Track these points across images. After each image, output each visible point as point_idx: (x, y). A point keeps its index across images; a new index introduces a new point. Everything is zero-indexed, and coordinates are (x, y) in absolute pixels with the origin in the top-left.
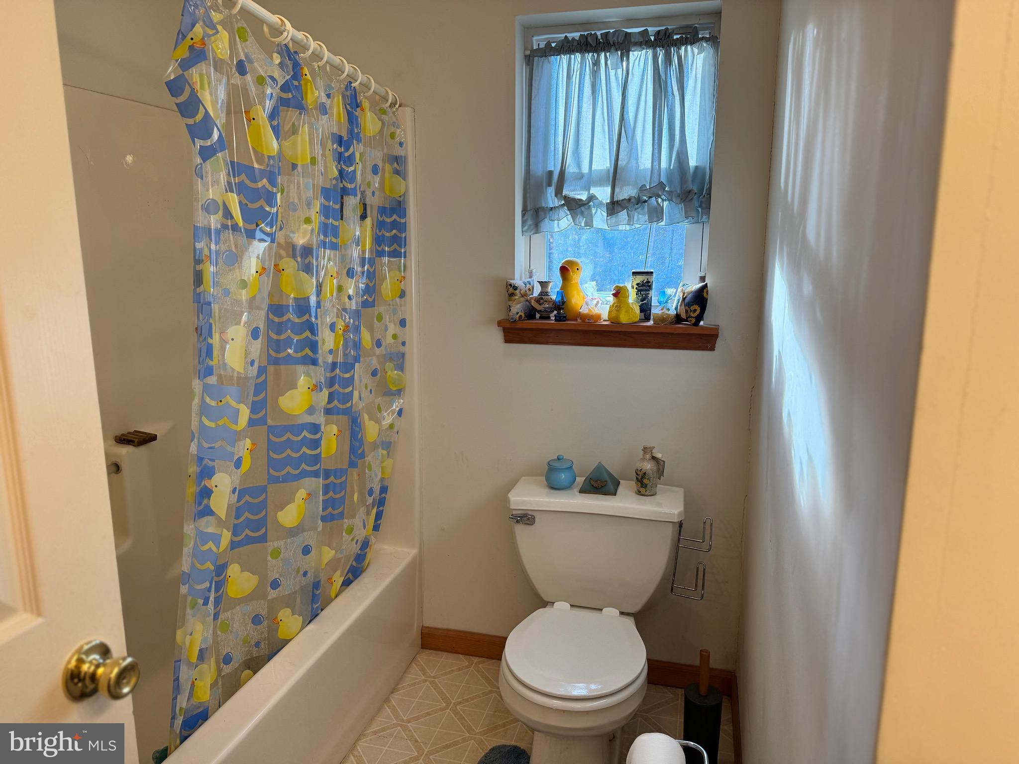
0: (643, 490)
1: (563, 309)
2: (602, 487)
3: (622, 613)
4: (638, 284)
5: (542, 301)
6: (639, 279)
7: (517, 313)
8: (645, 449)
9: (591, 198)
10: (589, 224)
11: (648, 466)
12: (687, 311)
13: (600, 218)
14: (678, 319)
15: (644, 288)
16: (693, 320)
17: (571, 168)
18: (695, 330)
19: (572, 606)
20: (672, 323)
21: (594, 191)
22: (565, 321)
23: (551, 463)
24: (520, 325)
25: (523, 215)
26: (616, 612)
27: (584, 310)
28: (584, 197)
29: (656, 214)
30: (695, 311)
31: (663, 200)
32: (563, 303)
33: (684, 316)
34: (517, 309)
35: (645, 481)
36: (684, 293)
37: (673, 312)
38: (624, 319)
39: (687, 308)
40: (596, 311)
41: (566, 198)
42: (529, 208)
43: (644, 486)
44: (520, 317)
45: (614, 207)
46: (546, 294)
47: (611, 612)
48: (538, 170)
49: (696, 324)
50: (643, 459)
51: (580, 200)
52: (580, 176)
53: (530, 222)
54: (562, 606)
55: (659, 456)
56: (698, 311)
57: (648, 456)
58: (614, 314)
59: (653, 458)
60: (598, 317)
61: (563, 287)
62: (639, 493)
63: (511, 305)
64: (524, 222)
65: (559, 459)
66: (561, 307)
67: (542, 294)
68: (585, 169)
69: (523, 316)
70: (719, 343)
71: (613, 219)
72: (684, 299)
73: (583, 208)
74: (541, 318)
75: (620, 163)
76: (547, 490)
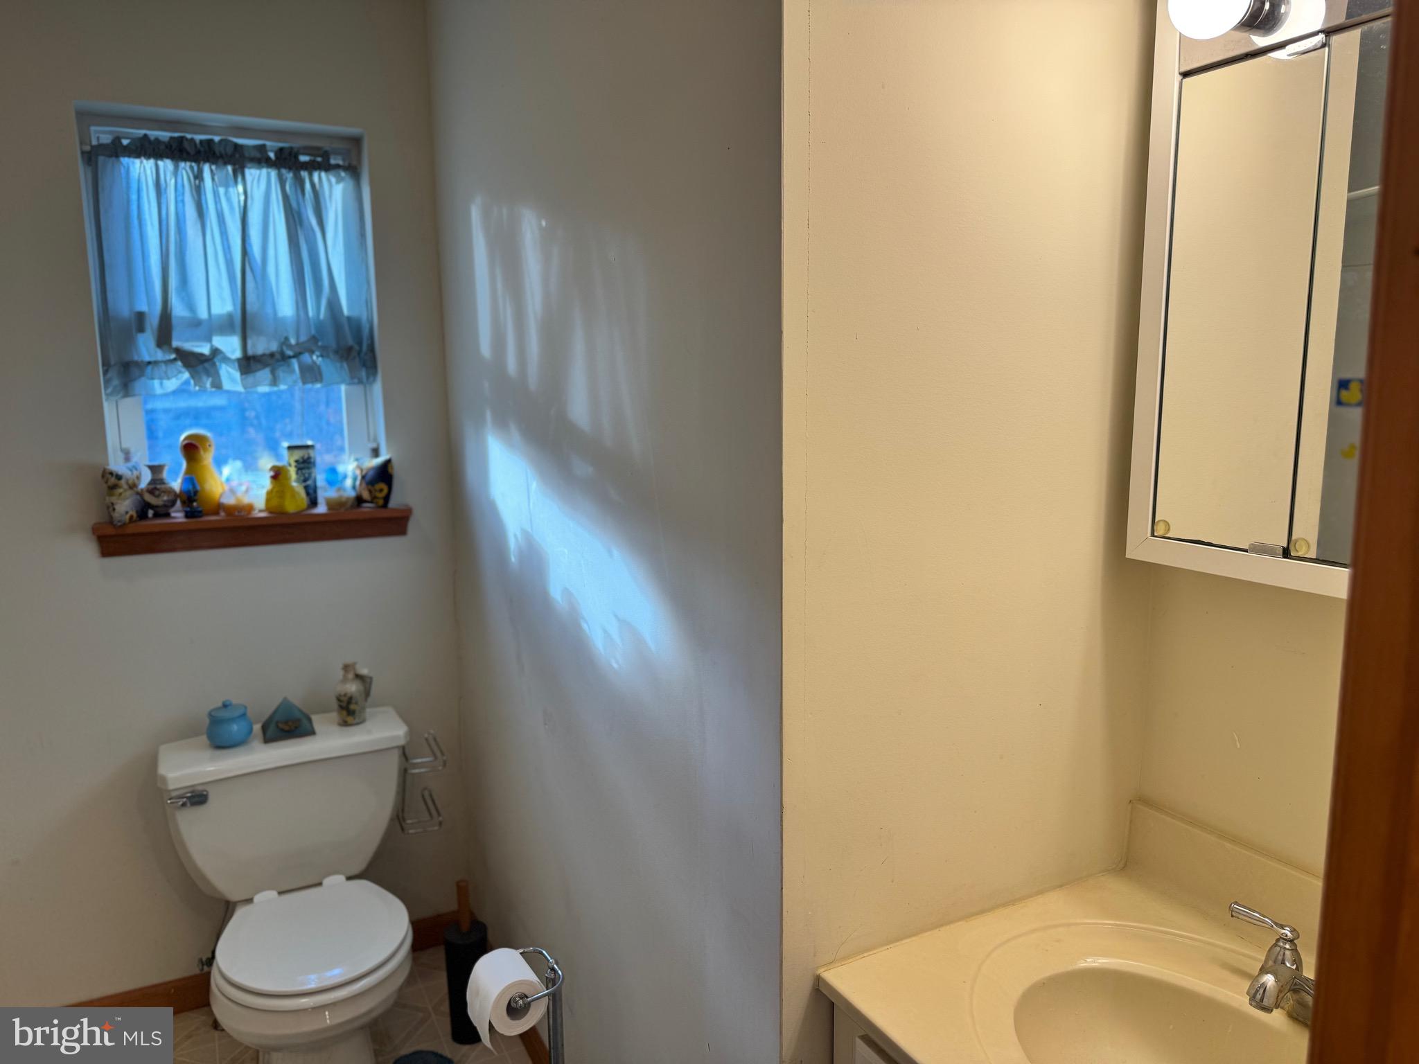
0: (350, 719)
1: (195, 501)
2: (296, 728)
3: (349, 878)
4: (297, 461)
5: (157, 493)
6: (298, 455)
7: (127, 513)
8: (346, 668)
9: (216, 352)
10: (217, 385)
11: (353, 688)
12: (370, 492)
13: (230, 377)
14: (359, 500)
15: (305, 465)
16: (381, 502)
17: (178, 309)
18: (383, 513)
19: (280, 893)
20: (352, 507)
21: (219, 342)
22: (200, 517)
23: (213, 713)
24: (131, 529)
25: (105, 373)
26: (341, 878)
27: (229, 500)
28: (205, 350)
29: (311, 374)
30: (381, 490)
31: (318, 357)
32: (196, 492)
33: (366, 495)
34: (125, 507)
35: (352, 707)
36: (362, 470)
37: (351, 494)
38: (291, 507)
39: (370, 487)
40: (246, 500)
41: (178, 351)
42: (112, 362)
43: (351, 713)
44: (131, 517)
45: (248, 364)
46: (162, 482)
47: (335, 881)
48: (122, 308)
49: (385, 505)
50: (345, 680)
51: (202, 355)
52: (196, 323)
53: (116, 382)
54: (265, 898)
55: (364, 671)
56: (386, 491)
57: (351, 676)
58: (275, 502)
59: (358, 677)
60: (250, 508)
61: (189, 471)
62: (345, 724)
63: (114, 502)
64: (107, 382)
65: (225, 706)
66: (191, 498)
67: (153, 482)
68: (203, 314)
69: (135, 515)
70: (412, 526)
71: (250, 379)
72: (363, 477)
73: (206, 365)
74: (156, 515)
75: (248, 307)
76: (209, 753)
